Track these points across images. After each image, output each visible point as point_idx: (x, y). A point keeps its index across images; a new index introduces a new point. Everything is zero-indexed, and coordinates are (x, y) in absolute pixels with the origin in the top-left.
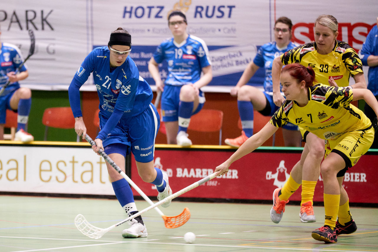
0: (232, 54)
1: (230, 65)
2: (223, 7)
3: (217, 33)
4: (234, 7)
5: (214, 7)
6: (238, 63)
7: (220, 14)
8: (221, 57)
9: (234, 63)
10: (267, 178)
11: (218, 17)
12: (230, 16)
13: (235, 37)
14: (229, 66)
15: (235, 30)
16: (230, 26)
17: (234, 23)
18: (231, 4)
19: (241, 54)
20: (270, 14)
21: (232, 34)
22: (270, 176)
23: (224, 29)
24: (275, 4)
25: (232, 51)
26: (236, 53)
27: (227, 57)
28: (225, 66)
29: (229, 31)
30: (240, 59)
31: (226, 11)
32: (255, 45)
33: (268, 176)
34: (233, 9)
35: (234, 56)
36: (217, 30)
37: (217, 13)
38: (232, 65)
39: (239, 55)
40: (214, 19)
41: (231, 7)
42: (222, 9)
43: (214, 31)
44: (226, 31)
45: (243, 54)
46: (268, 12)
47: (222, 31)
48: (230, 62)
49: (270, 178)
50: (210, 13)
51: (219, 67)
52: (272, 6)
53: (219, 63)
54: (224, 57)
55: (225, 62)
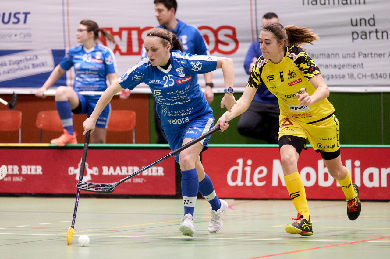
0: (28, 57)
1: (27, 68)
2: (19, 13)
3: (14, 38)
4: (29, 13)
5: (10, 14)
6: (34, 66)
7: (16, 20)
8: (17, 61)
9: (31, 66)
10: (70, 173)
11: (14, 23)
12: (25, 21)
13: (31, 42)
14: (25, 69)
15: (30, 35)
16: (25, 32)
17: (30, 29)
18: (26, 11)
19: (37, 58)
20: (64, 20)
21: (27, 39)
22: (72, 171)
23: (20, 34)
24: (68, 10)
25: (28, 55)
26: (32, 57)
27: (24, 60)
28: (22, 69)
29: (25, 36)
30: (36, 62)
31: (22, 17)
32: (50, 49)
33: (71, 171)
34: (28, 16)
35: (30, 59)
36: (14, 36)
37: (13, 20)
38: (29, 68)
39: (35, 58)
40: (10, 25)
41: (26, 14)
42: (18, 16)
43: (10, 36)
44: (22, 36)
45: (39, 57)
46: (62, 18)
47: (18, 36)
48: (27, 65)
49: (72, 173)
50: (6, 20)
51: (17, 70)
52: (66, 12)
53: (16, 66)
54: (21, 60)
55: (22, 65)
